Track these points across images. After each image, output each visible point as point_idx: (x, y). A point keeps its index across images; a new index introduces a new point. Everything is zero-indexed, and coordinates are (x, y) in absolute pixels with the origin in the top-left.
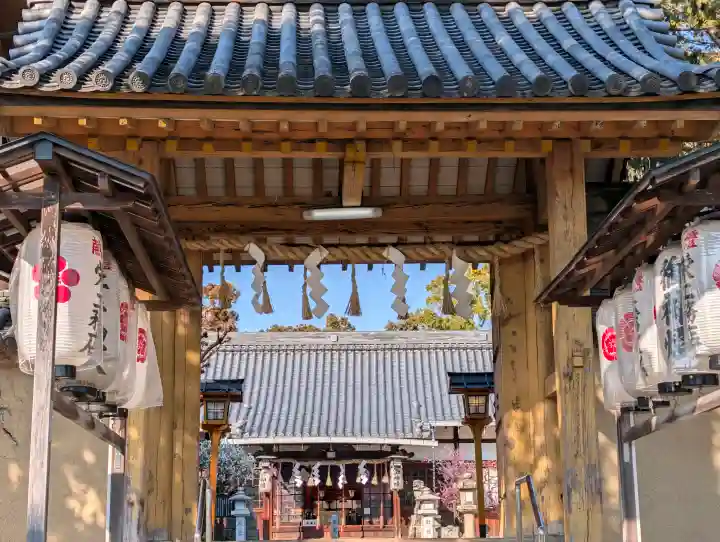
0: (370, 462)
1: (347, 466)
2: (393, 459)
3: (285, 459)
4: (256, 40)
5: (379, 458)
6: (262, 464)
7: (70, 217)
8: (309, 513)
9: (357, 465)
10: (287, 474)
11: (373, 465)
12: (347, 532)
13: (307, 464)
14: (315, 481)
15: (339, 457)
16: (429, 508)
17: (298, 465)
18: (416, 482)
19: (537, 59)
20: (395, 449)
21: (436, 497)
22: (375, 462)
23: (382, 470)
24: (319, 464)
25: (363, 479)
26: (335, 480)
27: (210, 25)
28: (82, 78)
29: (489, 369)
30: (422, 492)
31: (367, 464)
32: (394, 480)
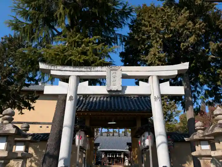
2: (122, 153)
3: (106, 153)
4: (102, 102)
5: (120, 153)
6: (103, 153)
7: (81, 131)
8: (110, 161)
9: (117, 154)
10: (106, 155)
12: (115, 164)
13: (109, 153)
14: (110, 156)
15: (114, 153)
16: (127, 161)
18: (125, 157)
19: (134, 106)
20: (122, 151)
21: (128, 159)
23: (121, 155)
24: (111, 154)
25: (118, 156)
26: (113, 156)
27: (96, 100)
28: (82, 109)
29: (131, 142)
30: (126, 158)
32: (122, 156)
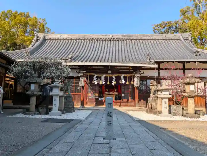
0: (125, 75)
1: (116, 77)
2: (136, 73)
9: (120, 76)
11: (127, 76)
13: (99, 75)
15: (113, 73)
17: (96, 76)
22: (128, 75)
24: (104, 76)
25: (123, 82)
31: (124, 76)
